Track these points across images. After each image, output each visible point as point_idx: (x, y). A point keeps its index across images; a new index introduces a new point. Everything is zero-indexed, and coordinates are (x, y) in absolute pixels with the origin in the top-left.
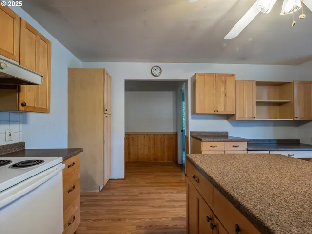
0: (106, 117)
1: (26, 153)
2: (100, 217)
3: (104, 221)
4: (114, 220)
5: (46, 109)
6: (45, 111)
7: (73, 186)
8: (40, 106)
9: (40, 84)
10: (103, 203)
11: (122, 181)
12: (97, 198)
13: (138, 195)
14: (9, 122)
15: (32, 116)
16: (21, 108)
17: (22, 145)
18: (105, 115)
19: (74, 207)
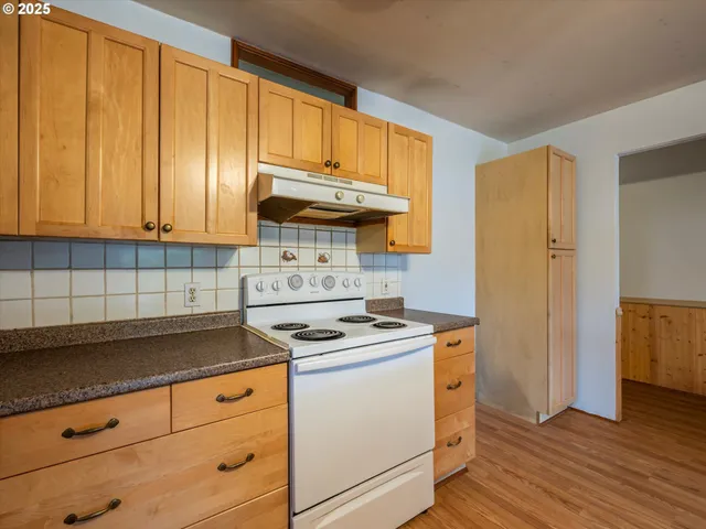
0: (554, 257)
1: (406, 314)
2: (521, 473)
3: (527, 484)
4: (551, 494)
5: (424, 247)
6: (424, 250)
7: (457, 382)
8: (415, 244)
9: (407, 210)
10: (537, 450)
11: (607, 424)
12: (528, 435)
13: (648, 477)
14: (386, 268)
15: (413, 259)
16: (390, 248)
17: (400, 301)
18: (551, 252)
19: (459, 420)
